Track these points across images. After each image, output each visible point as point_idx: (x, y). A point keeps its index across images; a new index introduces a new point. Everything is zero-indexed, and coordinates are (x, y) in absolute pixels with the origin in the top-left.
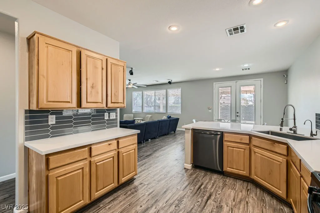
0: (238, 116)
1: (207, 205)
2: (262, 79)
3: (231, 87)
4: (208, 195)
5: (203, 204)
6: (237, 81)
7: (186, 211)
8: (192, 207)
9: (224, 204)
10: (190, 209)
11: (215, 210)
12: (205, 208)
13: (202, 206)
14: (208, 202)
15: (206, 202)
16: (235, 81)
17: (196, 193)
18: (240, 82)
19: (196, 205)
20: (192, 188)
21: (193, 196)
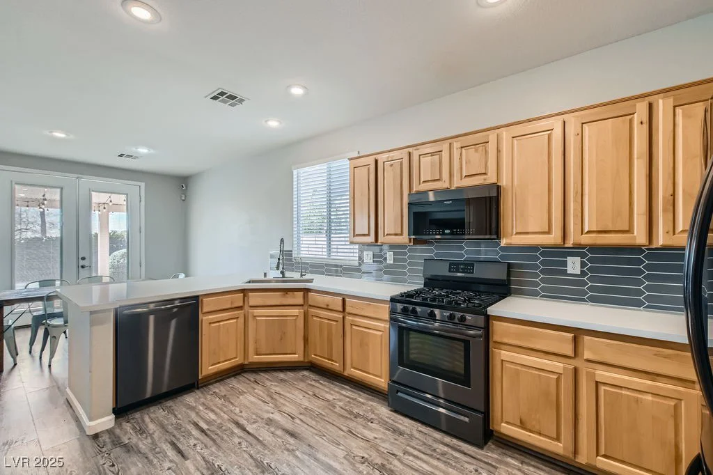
0: (83, 267)
1: (256, 434)
2: (143, 185)
3: (62, 189)
4: (232, 426)
5: (250, 439)
6: (80, 176)
7: (250, 468)
8: (246, 456)
9: (266, 416)
10: (251, 460)
11: (272, 429)
12: (261, 439)
13: (254, 442)
14: (251, 431)
15: (248, 433)
16: (76, 176)
17: (214, 441)
18: (87, 181)
19: (245, 449)
20: (192, 442)
21: (219, 447)
